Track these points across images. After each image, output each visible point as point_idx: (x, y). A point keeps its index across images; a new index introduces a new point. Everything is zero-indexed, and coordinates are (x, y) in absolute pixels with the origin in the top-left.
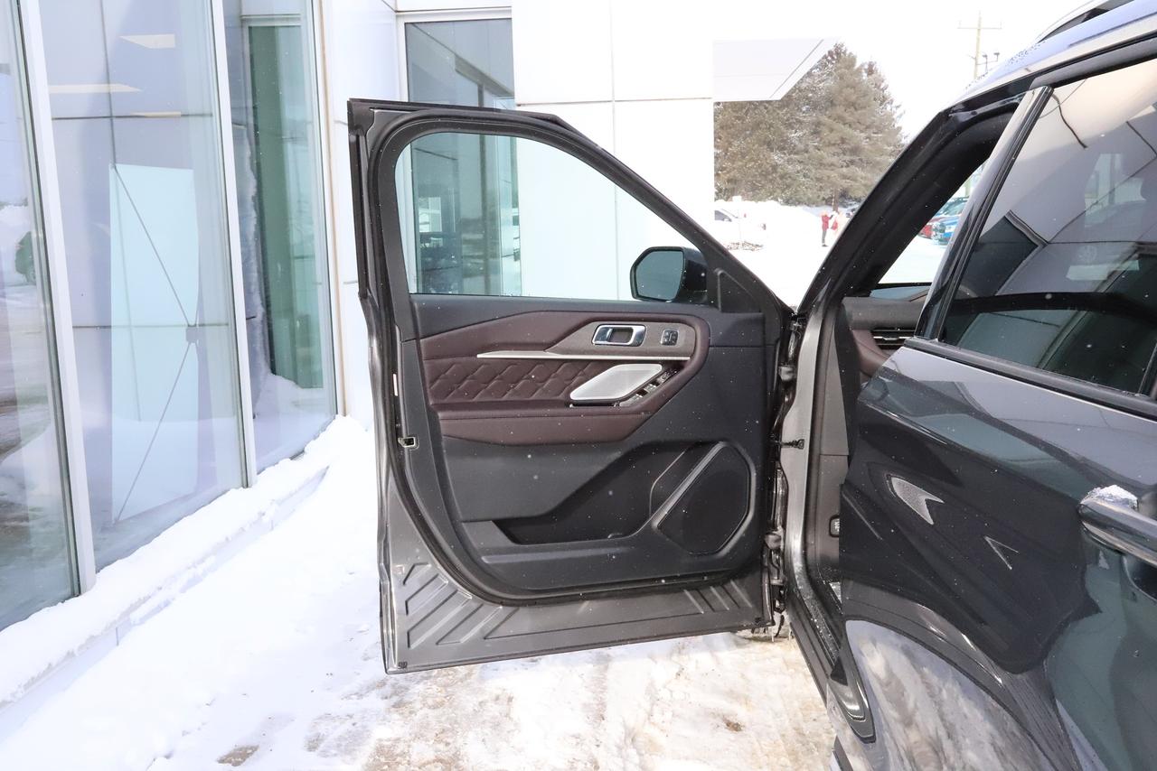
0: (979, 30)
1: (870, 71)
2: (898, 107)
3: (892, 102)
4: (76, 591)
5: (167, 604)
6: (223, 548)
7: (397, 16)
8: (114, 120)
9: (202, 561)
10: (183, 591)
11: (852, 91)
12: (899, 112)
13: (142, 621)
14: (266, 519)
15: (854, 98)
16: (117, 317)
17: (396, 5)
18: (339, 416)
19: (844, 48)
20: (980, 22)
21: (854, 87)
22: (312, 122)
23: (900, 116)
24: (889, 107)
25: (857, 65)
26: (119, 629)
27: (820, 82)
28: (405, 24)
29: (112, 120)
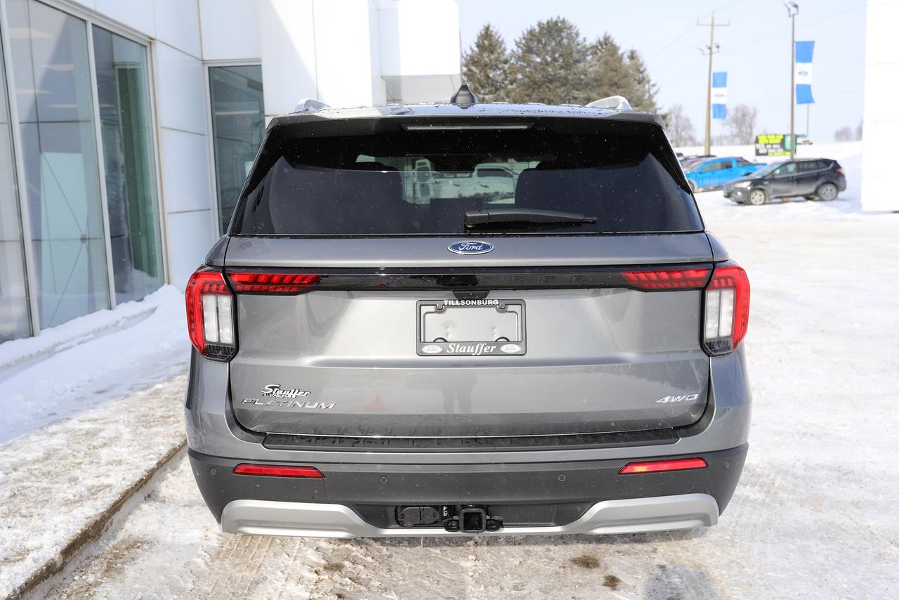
0: (713, 26)
1: (632, 56)
2: (654, 85)
3: (649, 82)
4: (32, 335)
5: (71, 347)
6: (98, 332)
7: (203, 63)
8: (41, 125)
9: (87, 335)
10: (78, 344)
11: (615, 73)
12: (655, 89)
13: (60, 351)
14: (120, 325)
15: (616, 79)
16: (44, 236)
17: (202, 57)
18: (166, 285)
19: (610, 40)
20: (713, 19)
21: (616, 71)
22: (148, 128)
23: (656, 93)
24: (647, 87)
25: (620, 52)
26: (50, 352)
27: (590, 67)
28: (209, 68)
29: (38, 125)
